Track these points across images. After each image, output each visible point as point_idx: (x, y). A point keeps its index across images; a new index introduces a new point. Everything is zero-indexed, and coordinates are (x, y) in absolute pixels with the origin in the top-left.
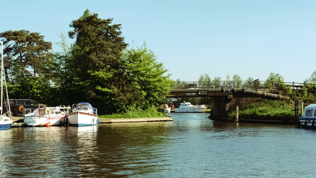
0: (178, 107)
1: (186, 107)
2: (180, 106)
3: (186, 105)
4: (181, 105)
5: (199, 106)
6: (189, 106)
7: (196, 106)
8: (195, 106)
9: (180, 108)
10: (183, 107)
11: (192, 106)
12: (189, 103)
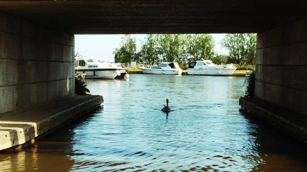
0: (193, 67)
1: (204, 67)
2: (195, 65)
3: (205, 64)
4: (197, 64)
5: (225, 66)
6: (209, 65)
7: (221, 66)
8: (219, 66)
9: (195, 68)
10: (200, 67)
11: (213, 65)
12: (210, 61)
